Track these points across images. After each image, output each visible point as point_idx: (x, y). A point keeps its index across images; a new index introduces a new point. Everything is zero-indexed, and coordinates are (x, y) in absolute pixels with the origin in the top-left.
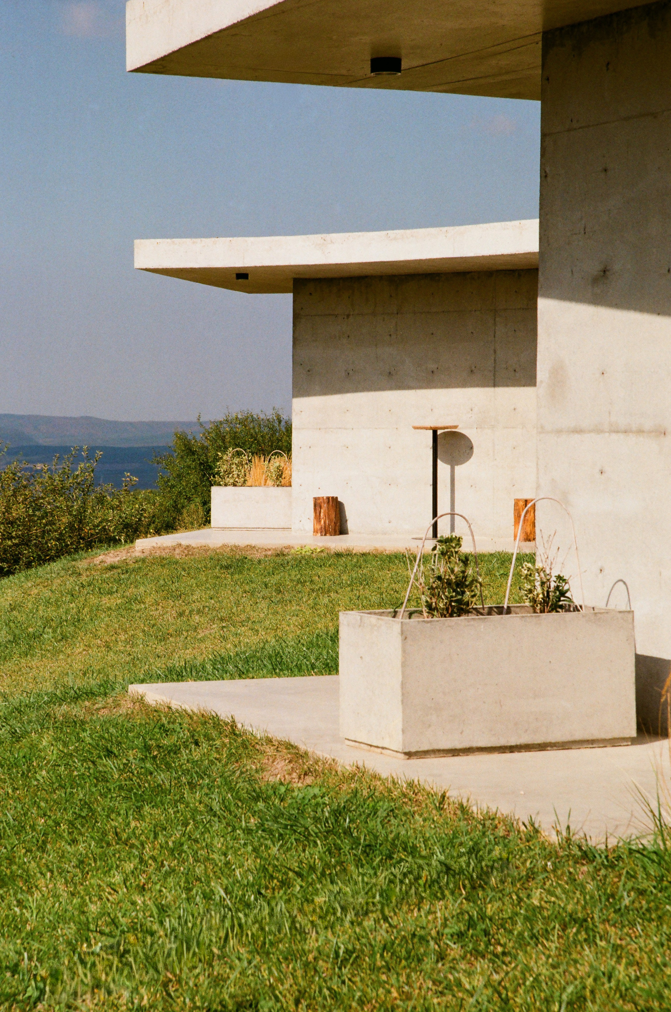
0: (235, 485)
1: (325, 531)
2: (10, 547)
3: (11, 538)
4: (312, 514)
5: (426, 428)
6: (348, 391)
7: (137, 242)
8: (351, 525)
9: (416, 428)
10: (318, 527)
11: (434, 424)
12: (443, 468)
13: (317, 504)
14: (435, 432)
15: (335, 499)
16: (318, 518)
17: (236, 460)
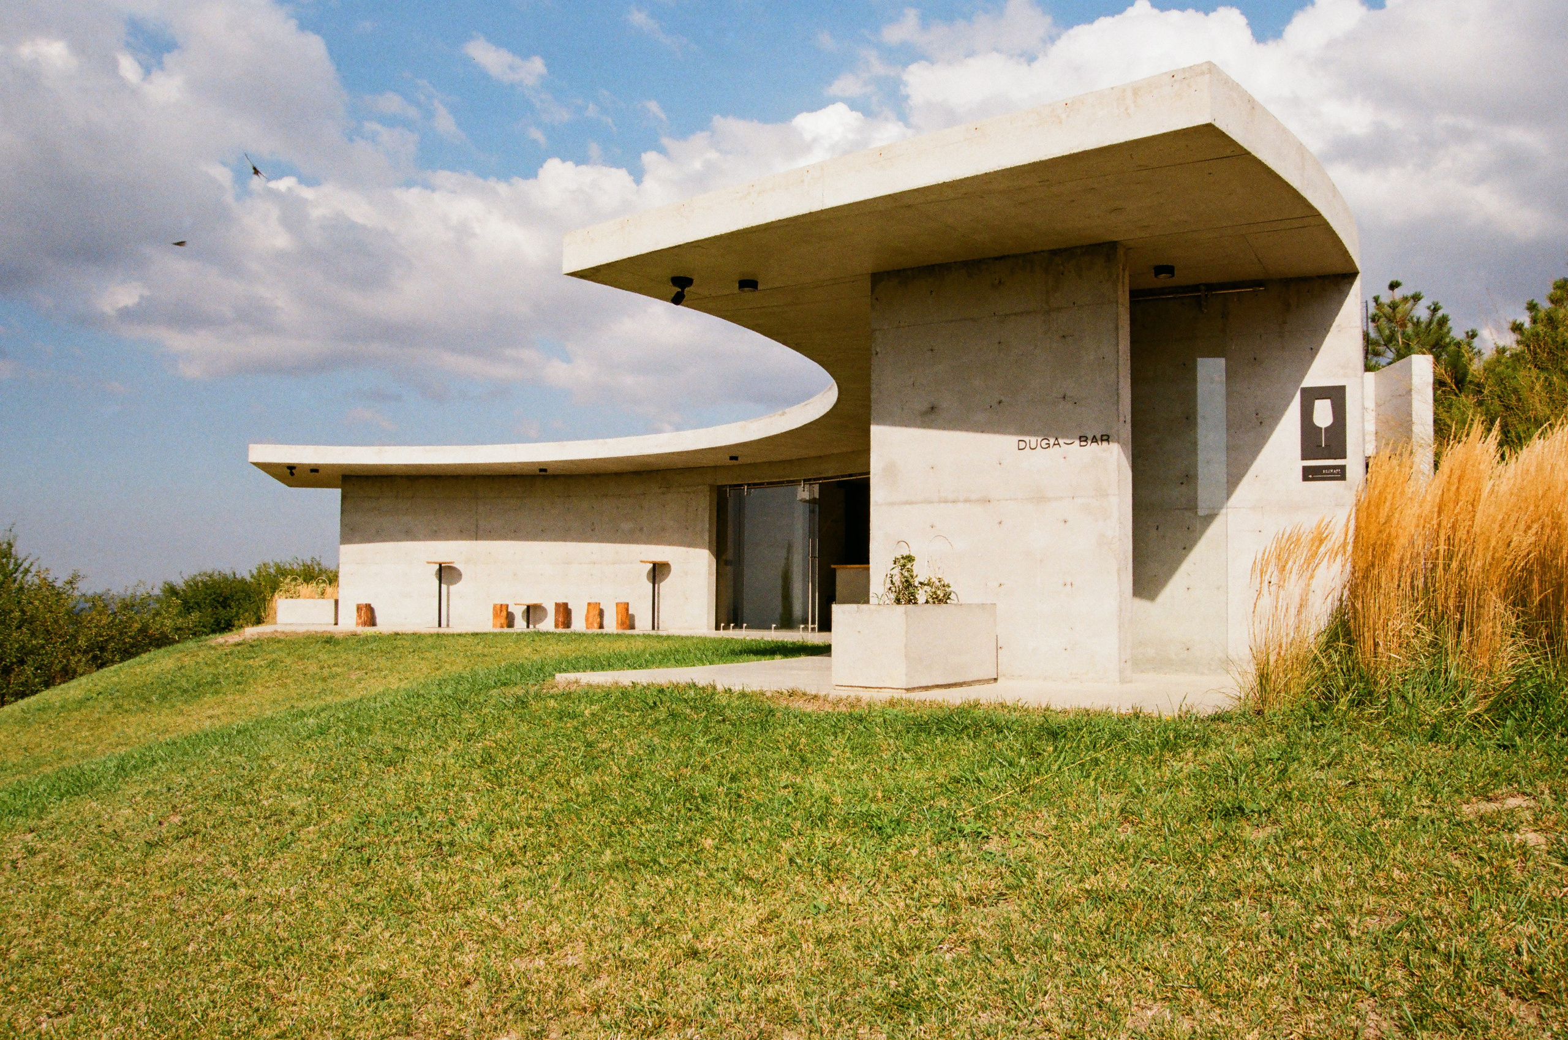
0: (292, 597)
1: (365, 624)
2: (102, 641)
3: (101, 636)
4: (355, 613)
5: (436, 563)
6: (387, 541)
7: (251, 446)
8: (378, 621)
9: (428, 563)
10: (360, 621)
11: (441, 561)
12: (444, 587)
13: (359, 608)
14: (440, 565)
15: (370, 605)
16: (359, 616)
17: (294, 583)
